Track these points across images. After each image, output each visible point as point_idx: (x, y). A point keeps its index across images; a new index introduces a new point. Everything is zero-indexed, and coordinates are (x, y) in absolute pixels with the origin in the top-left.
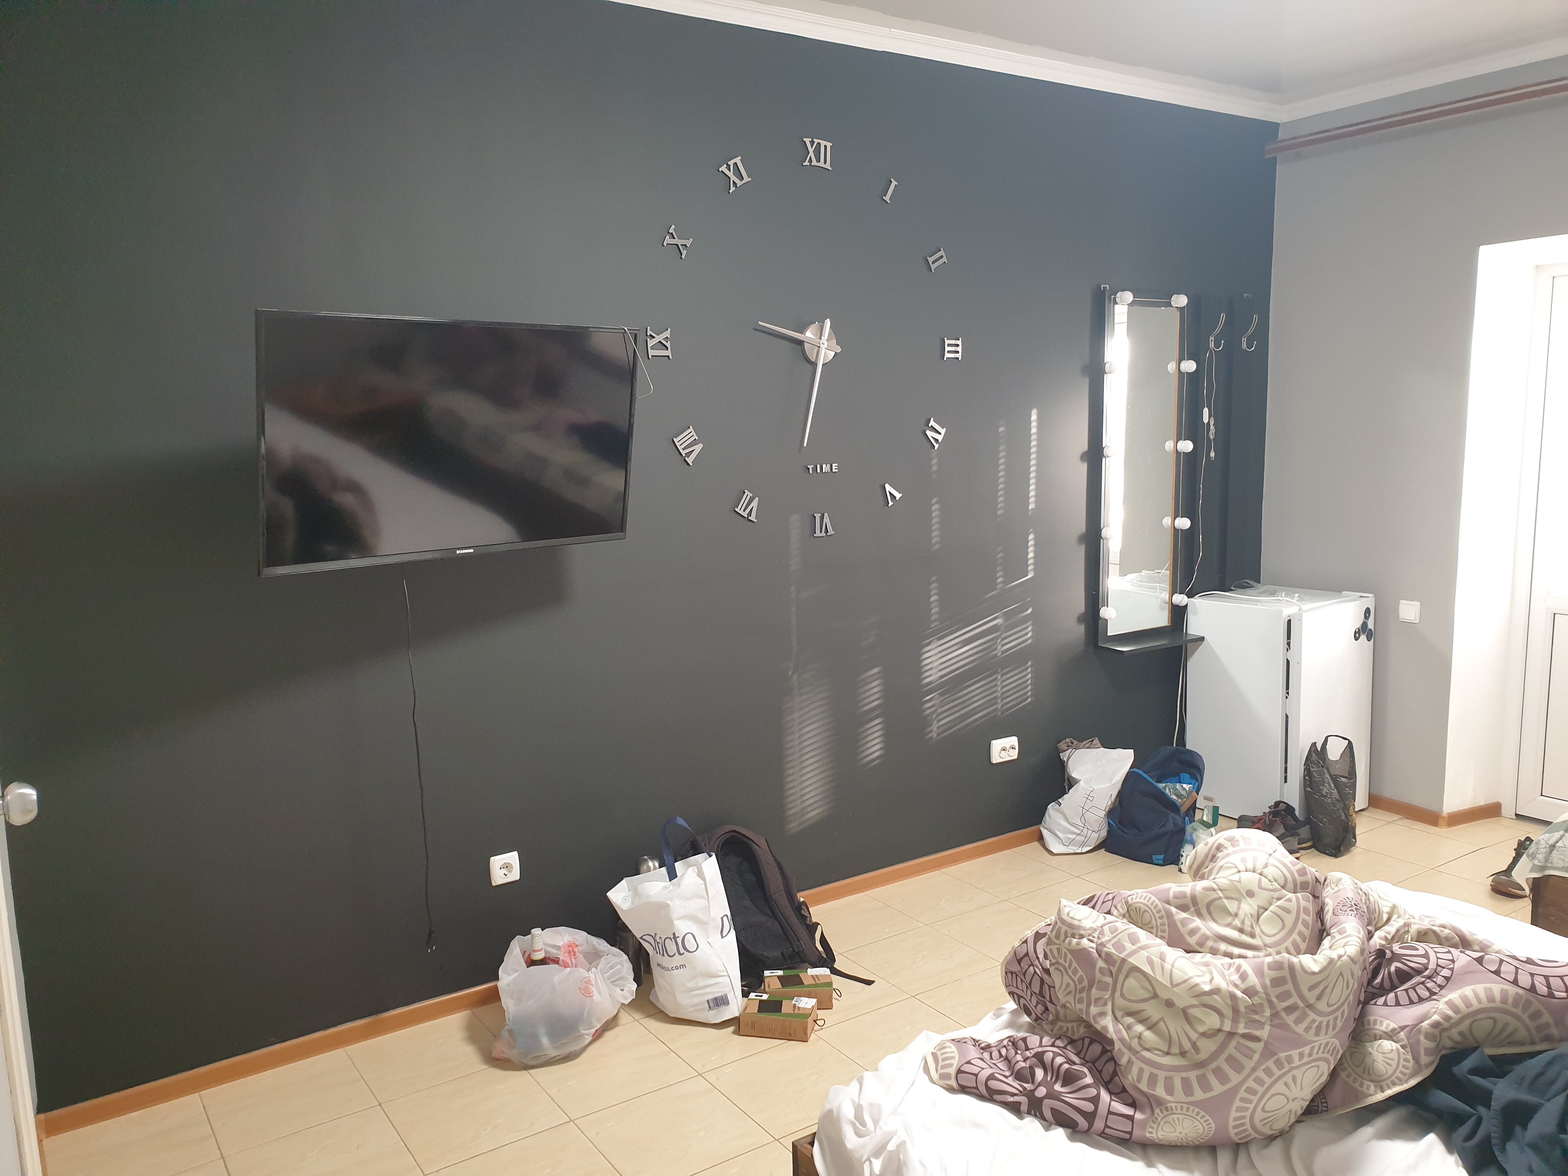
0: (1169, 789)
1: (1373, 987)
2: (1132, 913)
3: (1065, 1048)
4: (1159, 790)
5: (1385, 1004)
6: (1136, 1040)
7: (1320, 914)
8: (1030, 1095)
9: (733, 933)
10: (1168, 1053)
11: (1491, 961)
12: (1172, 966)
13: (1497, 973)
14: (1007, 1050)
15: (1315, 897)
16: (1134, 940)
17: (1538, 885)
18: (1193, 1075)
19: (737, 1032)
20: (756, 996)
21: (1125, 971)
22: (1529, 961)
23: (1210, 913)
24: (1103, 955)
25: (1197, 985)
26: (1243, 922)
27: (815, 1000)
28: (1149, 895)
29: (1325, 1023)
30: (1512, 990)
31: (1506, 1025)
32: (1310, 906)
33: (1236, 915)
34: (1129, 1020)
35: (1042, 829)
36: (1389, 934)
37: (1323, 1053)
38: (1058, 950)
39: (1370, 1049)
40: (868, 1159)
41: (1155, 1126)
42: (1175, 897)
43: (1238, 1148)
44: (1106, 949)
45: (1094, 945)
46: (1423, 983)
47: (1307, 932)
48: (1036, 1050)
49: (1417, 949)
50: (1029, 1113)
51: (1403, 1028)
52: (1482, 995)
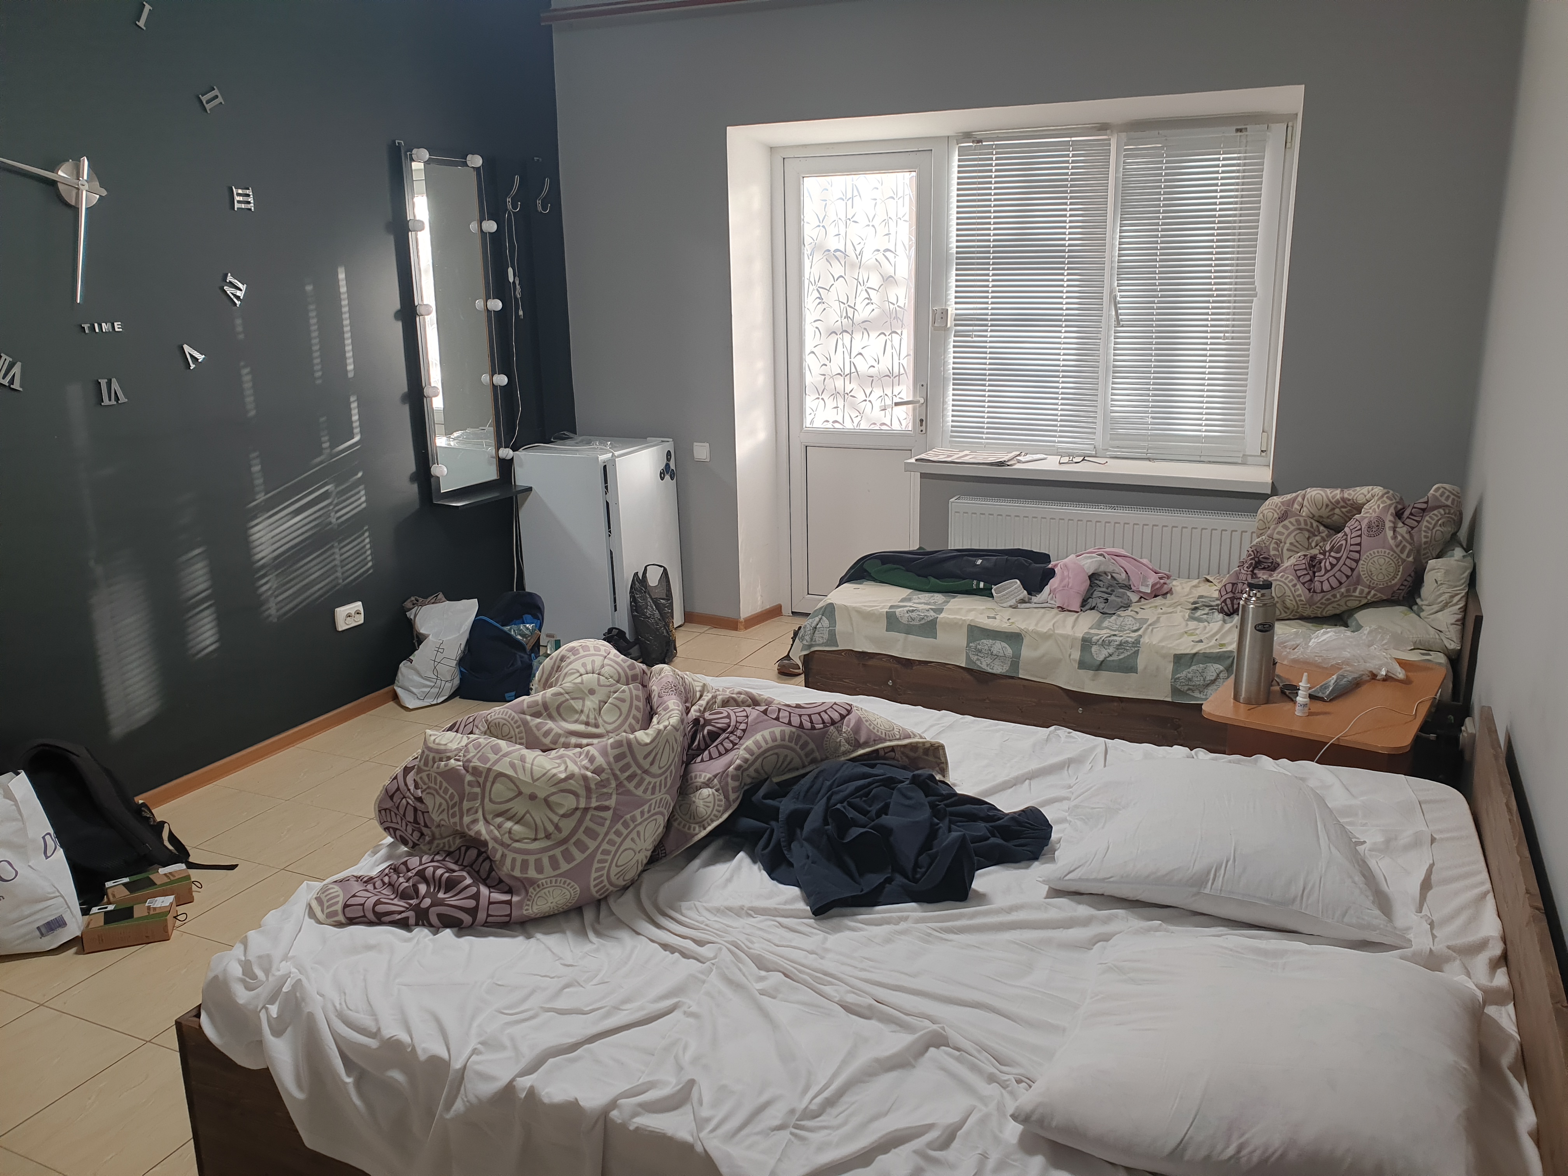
0: (514, 631)
1: (692, 750)
2: (492, 729)
3: (444, 860)
4: (505, 632)
5: (702, 761)
6: (507, 835)
7: (649, 699)
8: (417, 909)
9: (60, 852)
10: (535, 839)
11: (773, 711)
12: (532, 765)
13: (777, 719)
14: (390, 877)
15: (644, 686)
16: (496, 750)
17: (807, 659)
18: (557, 852)
19: (82, 951)
20: (99, 909)
21: (491, 779)
22: (798, 706)
23: (560, 715)
24: (470, 770)
25: (554, 775)
26: (588, 717)
27: (173, 897)
28: (506, 710)
29: (658, 784)
30: (788, 729)
31: (786, 756)
32: (640, 693)
33: (582, 711)
34: (499, 820)
35: (396, 688)
36: (701, 706)
37: (659, 807)
38: (428, 775)
39: (694, 799)
40: (264, 1007)
41: (530, 903)
42: (528, 707)
43: (599, 903)
44: (472, 764)
45: (461, 763)
46: (728, 738)
47: (639, 715)
48: (417, 869)
49: (722, 713)
50: (417, 924)
51: (715, 776)
52: (768, 737)
